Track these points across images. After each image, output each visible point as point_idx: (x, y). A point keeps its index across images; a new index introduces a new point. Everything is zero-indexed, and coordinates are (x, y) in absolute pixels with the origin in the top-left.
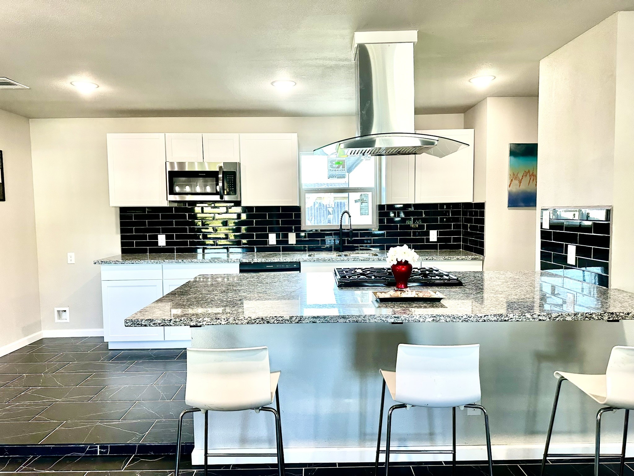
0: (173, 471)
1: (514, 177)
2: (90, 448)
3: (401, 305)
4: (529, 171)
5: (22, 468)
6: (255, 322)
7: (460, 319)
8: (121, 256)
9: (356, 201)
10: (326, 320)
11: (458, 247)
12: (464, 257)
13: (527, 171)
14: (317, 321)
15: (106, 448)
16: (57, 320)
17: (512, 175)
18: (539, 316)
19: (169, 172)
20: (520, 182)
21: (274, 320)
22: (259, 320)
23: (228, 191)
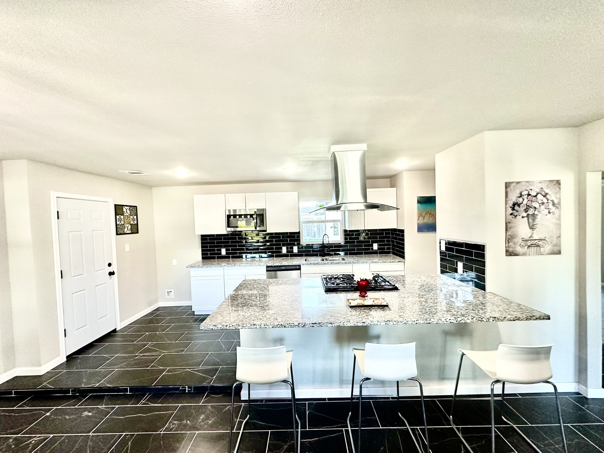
0: (230, 405)
1: (420, 215)
2: (182, 388)
3: (364, 311)
4: (428, 212)
5: (142, 402)
6: (277, 327)
7: (402, 323)
8: (201, 261)
9: (331, 228)
10: (320, 325)
11: (389, 253)
12: (394, 260)
13: (427, 212)
14: (315, 325)
15: (191, 388)
16: (167, 297)
17: (419, 214)
18: (450, 320)
19: (227, 215)
20: (424, 218)
21: (288, 325)
22: (279, 325)
23: (259, 225)
